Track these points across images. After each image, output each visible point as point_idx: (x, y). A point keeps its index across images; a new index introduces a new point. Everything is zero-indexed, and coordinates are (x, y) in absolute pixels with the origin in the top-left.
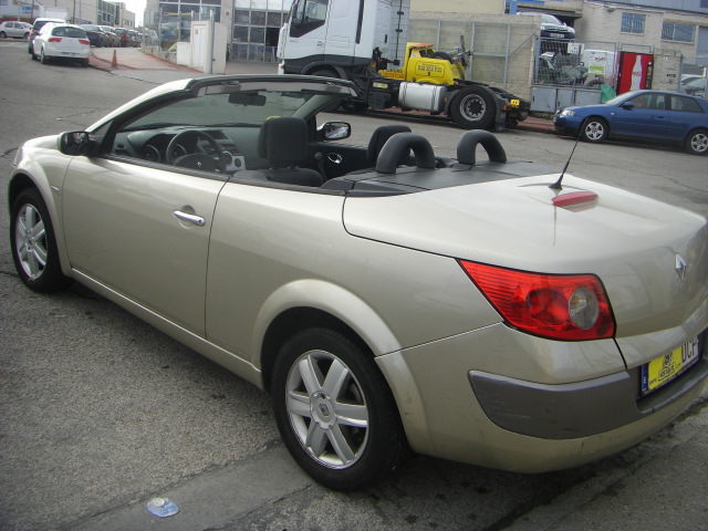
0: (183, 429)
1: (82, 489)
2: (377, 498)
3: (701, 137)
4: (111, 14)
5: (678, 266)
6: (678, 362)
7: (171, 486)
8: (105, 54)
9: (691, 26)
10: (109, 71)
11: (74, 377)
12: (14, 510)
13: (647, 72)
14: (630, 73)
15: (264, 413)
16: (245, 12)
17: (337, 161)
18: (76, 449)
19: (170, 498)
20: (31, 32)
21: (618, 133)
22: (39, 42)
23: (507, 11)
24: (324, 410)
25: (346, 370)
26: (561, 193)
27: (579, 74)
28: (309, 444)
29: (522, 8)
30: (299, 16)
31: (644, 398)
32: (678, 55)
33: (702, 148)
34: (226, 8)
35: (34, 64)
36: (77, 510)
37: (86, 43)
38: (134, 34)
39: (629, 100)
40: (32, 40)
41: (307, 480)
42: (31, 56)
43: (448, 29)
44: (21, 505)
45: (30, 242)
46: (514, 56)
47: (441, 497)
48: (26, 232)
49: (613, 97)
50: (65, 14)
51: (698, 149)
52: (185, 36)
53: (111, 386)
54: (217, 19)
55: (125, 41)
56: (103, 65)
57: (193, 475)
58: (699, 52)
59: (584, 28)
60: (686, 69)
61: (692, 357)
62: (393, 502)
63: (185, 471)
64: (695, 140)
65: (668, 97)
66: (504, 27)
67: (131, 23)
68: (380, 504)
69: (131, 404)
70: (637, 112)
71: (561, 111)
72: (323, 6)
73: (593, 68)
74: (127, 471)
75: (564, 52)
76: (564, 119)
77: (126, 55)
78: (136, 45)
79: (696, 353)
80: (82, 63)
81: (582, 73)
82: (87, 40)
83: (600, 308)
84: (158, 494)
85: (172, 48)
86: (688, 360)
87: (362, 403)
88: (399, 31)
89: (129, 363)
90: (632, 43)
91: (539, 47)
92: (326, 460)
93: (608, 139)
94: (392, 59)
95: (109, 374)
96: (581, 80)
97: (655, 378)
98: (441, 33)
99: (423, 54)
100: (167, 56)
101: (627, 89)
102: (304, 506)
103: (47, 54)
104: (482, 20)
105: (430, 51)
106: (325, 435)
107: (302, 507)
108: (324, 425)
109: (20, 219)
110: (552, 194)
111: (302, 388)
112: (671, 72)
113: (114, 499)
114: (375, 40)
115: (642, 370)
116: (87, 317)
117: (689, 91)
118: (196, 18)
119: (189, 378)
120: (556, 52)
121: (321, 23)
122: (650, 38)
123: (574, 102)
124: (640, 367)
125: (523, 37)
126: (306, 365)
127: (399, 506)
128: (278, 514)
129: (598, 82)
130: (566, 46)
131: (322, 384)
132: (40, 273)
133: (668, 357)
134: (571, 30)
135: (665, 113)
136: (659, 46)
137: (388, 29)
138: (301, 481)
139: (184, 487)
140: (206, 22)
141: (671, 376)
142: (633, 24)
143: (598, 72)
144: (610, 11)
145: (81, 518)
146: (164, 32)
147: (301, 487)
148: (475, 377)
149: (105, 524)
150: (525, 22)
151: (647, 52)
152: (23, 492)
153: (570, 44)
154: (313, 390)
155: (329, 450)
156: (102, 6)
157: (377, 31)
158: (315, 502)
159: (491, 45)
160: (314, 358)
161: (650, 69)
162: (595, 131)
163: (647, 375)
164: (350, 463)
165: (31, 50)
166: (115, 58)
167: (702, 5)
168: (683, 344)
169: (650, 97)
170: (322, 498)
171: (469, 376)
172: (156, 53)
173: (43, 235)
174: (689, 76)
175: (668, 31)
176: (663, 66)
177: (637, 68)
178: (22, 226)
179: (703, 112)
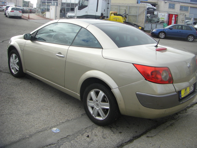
0: (59, 111)
1: (34, 126)
2: (111, 128)
3: (191, 37)
4: (26, 4)
5: (188, 66)
6: (189, 91)
7: (57, 125)
8: (26, 15)
9: (188, 7)
10: (27, 20)
11: (29, 99)
12: (17, 132)
13: (176, 19)
14: (171, 20)
15: (80, 107)
16: (65, 3)
17: (96, 42)
18: (32, 116)
19: (58, 128)
20: (5, 9)
21: (168, 36)
22: (8, 12)
23: (137, 3)
24: (97, 105)
25: (103, 94)
26: (158, 48)
27: (157, 20)
28: (93, 114)
29: (141, 2)
30: (80, 4)
31: (181, 99)
32: (185, 15)
33: (191, 40)
34: (59, 2)
35: (6, 18)
36: (34, 131)
37: (21, 12)
38: (34, 10)
39: (171, 27)
40: (5, 11)
41: (92, 123)
42: (5, 16)
43: (121, 8)
44: (19, 130)
45: (14, 64)
46: (139, 15)
47: (128, 127)
48: (13, 61)
49: (167, 26)
50: (14, 4)
51: (190, 40)
52: (48, 10)
53: (39, 101)
54: (57, 5)
55: (31, 12)
56: (25, 18)
57: (63, 122)
58: (190, 14)
59: (158, 7)
60: (187, 19)
61: (192, 90)
62: (115, 128)
63: (61, 121)
64: (189, 38)
65: (182, 26)
66: (137, 7)
67: (32, 7)
68: (112, 129)
69: (45, 105)
70: (174, 30)
71: (153, 30)
72: (87, 2)
73: (161, 18)
74: (45, 121)
75: (153, 14)
76: (154, 32)
77: (32, 16)
78: (34, 13)
79: (193, 89)
80: (20, 18)
81: (158, 20)
82: (21, 11)
83: (169, 76)
84: (54, 127)
85: (44, 13)
86: (191, 91)
87: (107, 102)
88: (108, 8)
89: (43, 95)
90: (172, 11)
91: (146, 13)
92: (98, 118)
93: (166, 38)
94: (106, 16)
95: (38, 98)
96: (158, 22)
97: (183, 94)
98: (119, 9)
99: (114, 15)
100: (43, 16)
101: (171, 24)
102: (93, 129)
103: (10, 15)
104: (131, 5)
105: (116, 14)
106: (98, 111)
107: (92, 130)
108: (97, 109)
109: (11, 58)
110: (155, 48)
111: (91, 99)
112: (183, 19)
113: (43, 128)
114: (102, 11)
115: (179, 92)
116: (30, 84)
117: (187, 25)
118: (51, 5)
119: (59, 99)
120: (151, 14)
121: (87, 6)
122: (177, 10)
123: (156, 28)
124: (179, 91)
125: (142, 10)
126: (92, 93)
127: (117, 129)
128: (86, 132)
129: (163, 22)
130: (154, 12)
131: (97, 98)
132: (17, 72)
133: (186, 89)
134: (155, 8)
135: (181, 30)
136: (179, 12)
137: (105, 8)
138: (91, 124)
139: (61, 125)
140: (54, 6)
141: (187, 94)
142: (172, 6)
143: (163, 19)
144: (166, 3)
145: (35, 133)
146: (42, 9)
147: (91, 125)
148: (138, 94)
149: (41, 134)
150: (142, 6)
151: (176, 14)
152: (19, 127)
153: (155, 12)
154: (95, 100)
155: (99, 115)
156: (24, 2)
157: (102, 8)
158: (95, 128)
159: (133, 12)
160: (94, 91)
161: (177, 18)
162: (162, 35)
163: (181, 94)
164: (104, 118)
165: (5, 14)
166: (29, 16)
167: (191, 1)
168: (190, 86)
169: (177, 26)
170: (97, 128)
171: (136, 94)
172: (40, 15)
173: (18, 62)
174: (187, 21)
175: (181, 8)
176: (180, 18)
177: (173, 18)
178: (11, 60)
179: (191, 30)
